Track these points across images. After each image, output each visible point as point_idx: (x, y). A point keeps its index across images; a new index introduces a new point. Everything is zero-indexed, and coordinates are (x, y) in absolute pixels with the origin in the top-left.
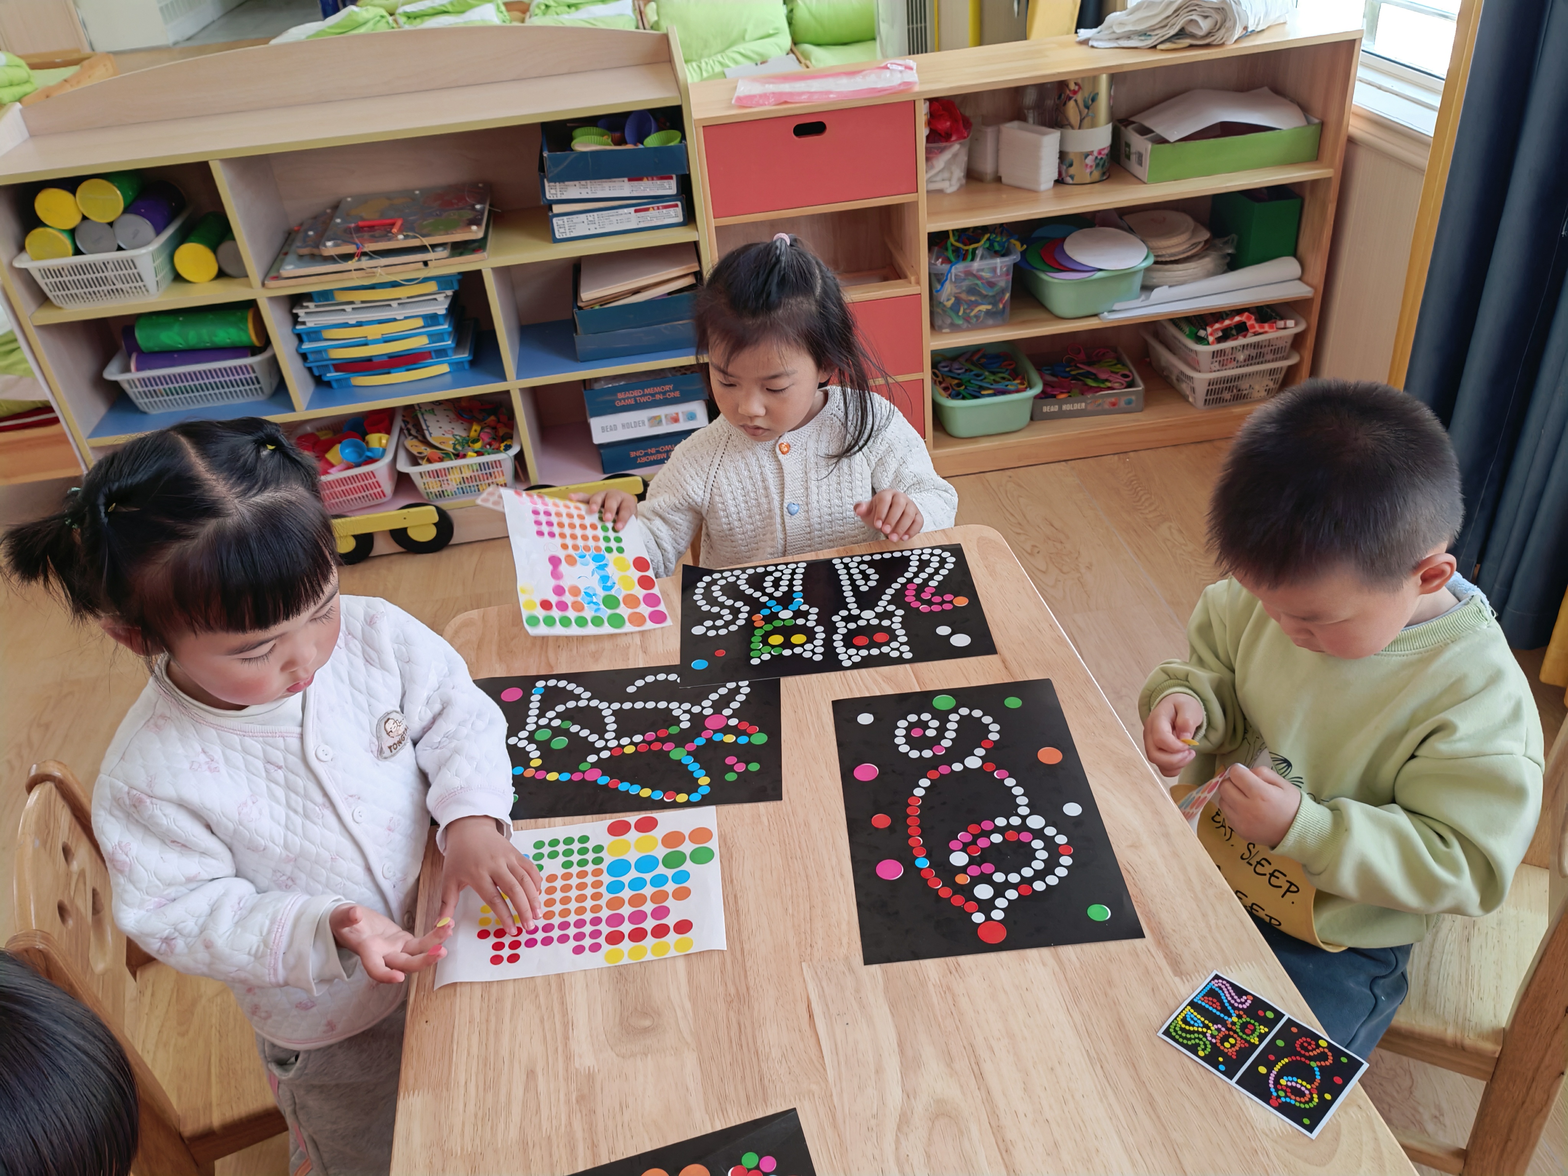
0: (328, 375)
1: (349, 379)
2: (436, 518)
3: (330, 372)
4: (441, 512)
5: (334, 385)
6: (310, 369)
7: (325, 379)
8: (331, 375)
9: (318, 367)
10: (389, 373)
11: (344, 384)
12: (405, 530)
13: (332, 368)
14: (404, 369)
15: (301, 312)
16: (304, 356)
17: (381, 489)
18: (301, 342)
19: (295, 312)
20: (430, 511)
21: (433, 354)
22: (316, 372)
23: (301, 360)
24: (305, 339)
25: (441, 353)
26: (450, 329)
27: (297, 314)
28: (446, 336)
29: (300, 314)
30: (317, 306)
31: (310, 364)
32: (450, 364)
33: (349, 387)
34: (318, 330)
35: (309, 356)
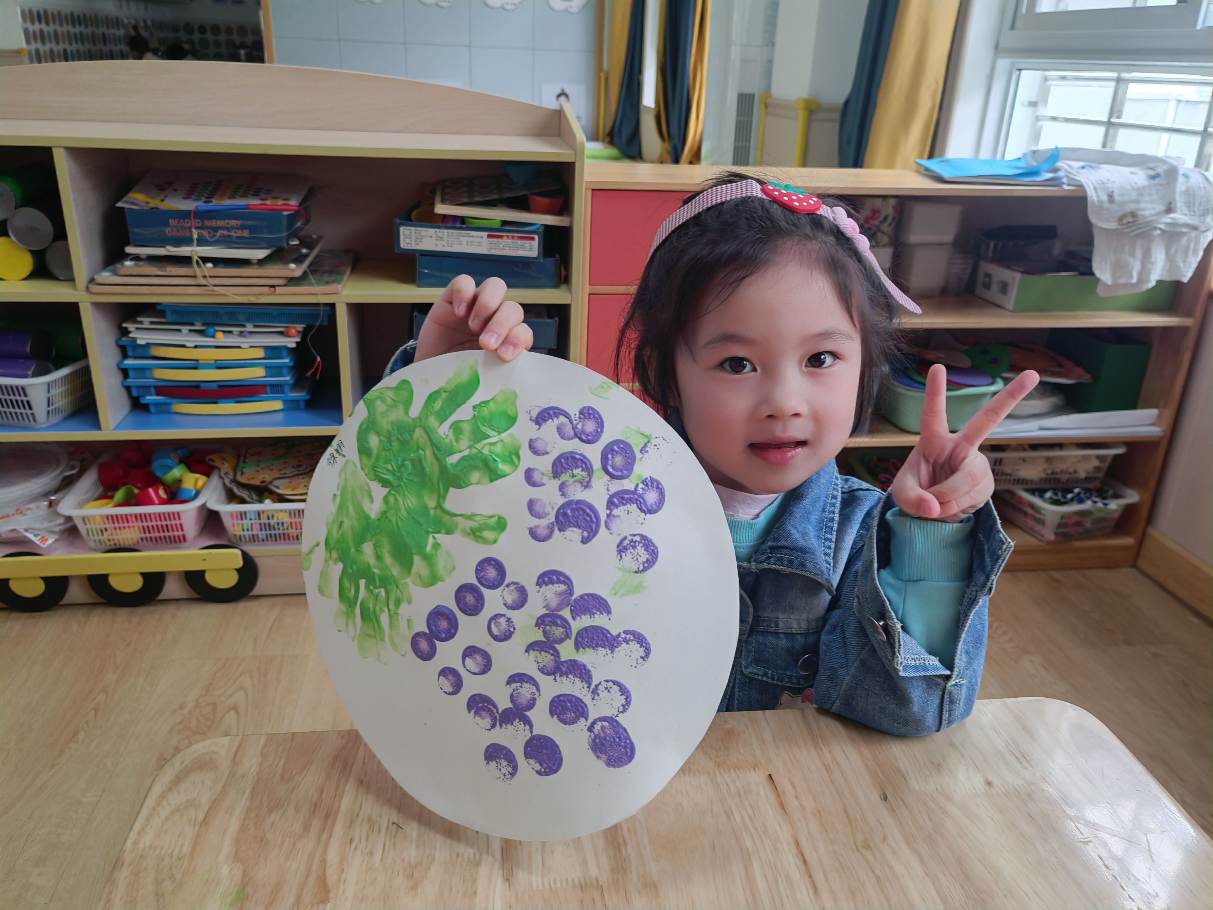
0: (148, 398)
1: (169, 404)
2: (240, 563)
3: (151, 395)
4: (246, 557)
5: (153, 409)
6: (128, 389)
7: (143, 401)
8: (150, 398)
9: (138, 387)
10: (215, 403)
11: (164, 409)
12: (202, 573)
13: (153, 390)
14: (233, 400)
15: (131, 327)
16: (125, 372)
17: (183, 533)
18: (125, 356)
19: (124, 325)
20: (236, 554)
21: (268, 389)
22: (135, 393)
23: (119, 376)
24: (130, 353)
25: (277, 388)
26: (291, 364)
27: (126, 328)
28: (285, 371)
29: (130, 329)
30: (152, 323)
31: (130, 381)
32: (285, 401)
33: (169, 412)
34: (148, 345)
35: (131, 373)
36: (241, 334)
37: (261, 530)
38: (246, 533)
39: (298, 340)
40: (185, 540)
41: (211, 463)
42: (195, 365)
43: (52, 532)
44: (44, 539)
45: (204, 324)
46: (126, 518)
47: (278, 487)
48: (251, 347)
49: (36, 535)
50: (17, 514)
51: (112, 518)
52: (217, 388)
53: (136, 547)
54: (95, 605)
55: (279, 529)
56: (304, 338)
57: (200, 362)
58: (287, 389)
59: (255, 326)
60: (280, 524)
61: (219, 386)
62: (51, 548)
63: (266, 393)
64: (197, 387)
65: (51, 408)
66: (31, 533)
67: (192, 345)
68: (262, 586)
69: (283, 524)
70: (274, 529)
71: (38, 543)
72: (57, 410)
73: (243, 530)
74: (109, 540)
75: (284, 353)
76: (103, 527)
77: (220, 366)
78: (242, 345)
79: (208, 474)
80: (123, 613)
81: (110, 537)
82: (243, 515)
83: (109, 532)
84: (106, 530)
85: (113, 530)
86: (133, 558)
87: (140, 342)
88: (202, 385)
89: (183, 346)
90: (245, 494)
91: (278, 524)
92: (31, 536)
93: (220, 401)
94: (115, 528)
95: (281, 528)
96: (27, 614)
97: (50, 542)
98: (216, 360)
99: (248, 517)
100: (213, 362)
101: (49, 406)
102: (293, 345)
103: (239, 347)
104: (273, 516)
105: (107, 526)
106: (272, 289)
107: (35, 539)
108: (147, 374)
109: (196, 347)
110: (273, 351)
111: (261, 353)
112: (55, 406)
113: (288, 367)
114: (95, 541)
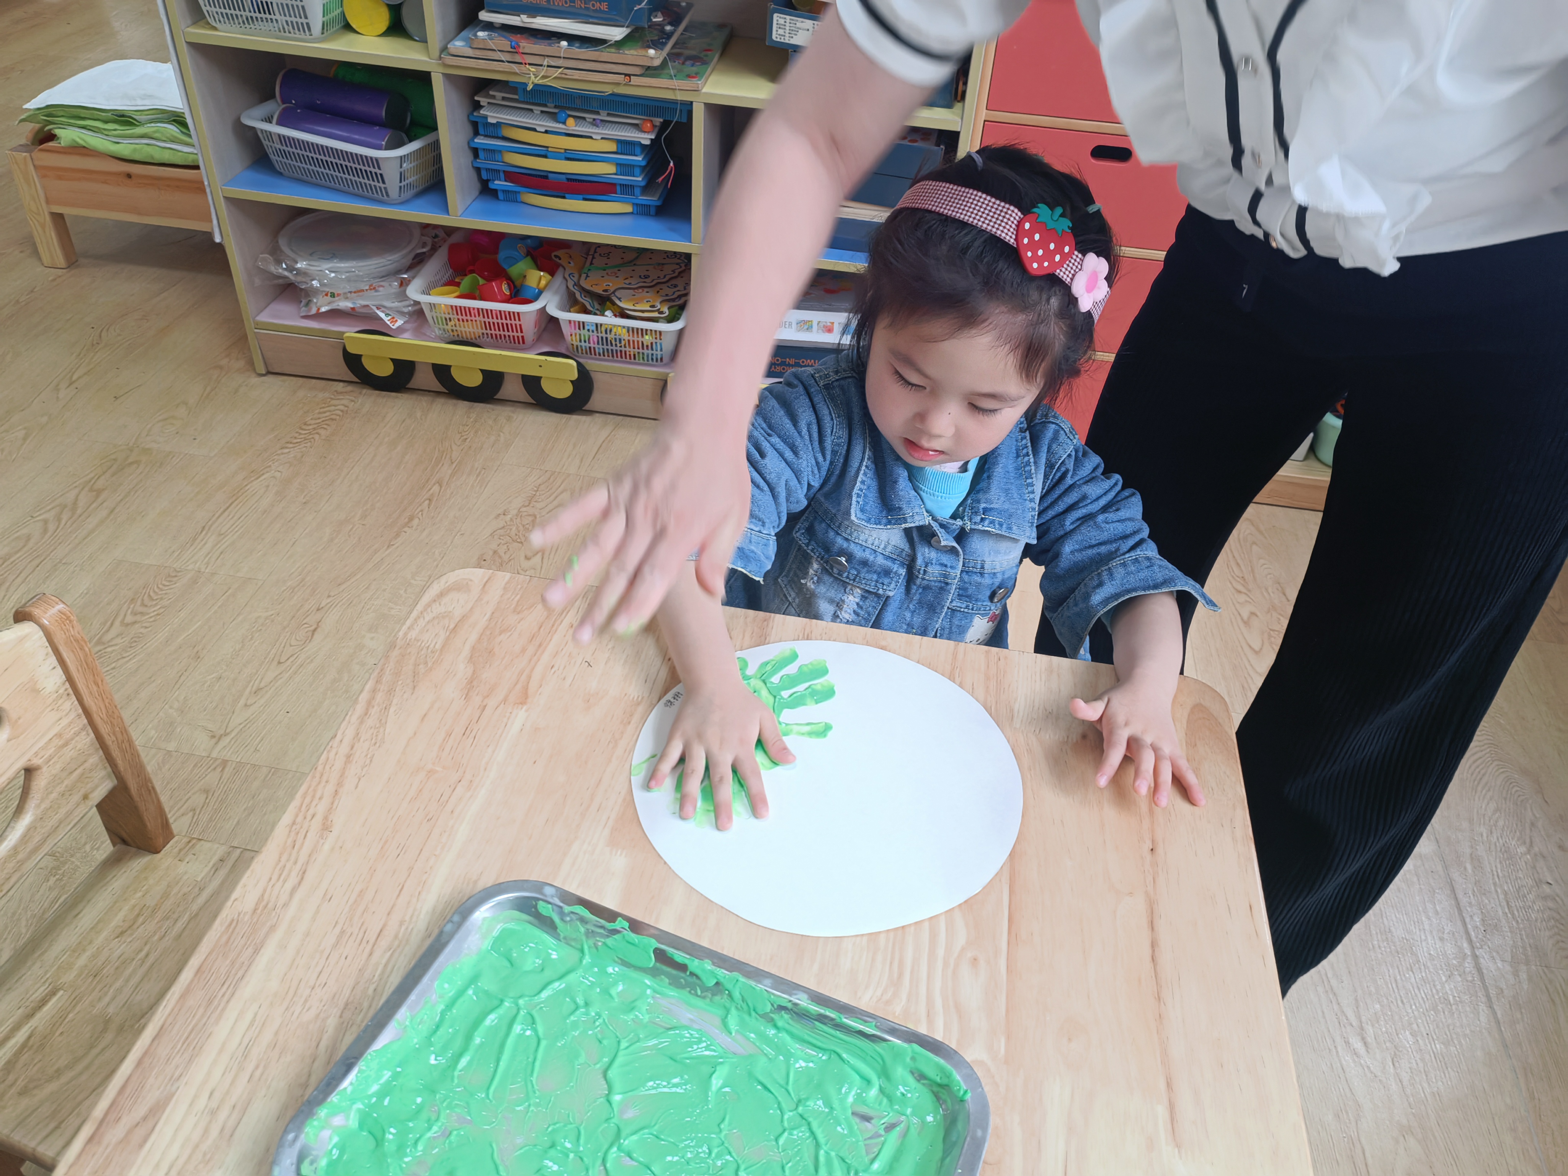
0: (496, 182)
1: (517, 192)
2: (575, 375)
3: (499, 180)
4: (582, 369)
5: (501, 195)
6: (478, 170)
7: (491, 186)
8: (499, 184)
9: (487, 170)
10: (564, 197)
11: (512, 198)
12: (538, 379)
13: (502, 175)
14: (581, 197)
15: (483, 101)
16: (475, 152)
17: (522, 334)
18: (476, 133)
19: (476, 98)
20: (571, 365)
21: (618, 188)
22: (484, 176)
23: (470, 156)
24: (481, 131)
25: (627, 189)
26: (644, 163)
27: (479, 102)
28: (637, 171)
29: (482, 104)
30: (504, 99)
31: (480, 163)
32: (635, 205)
33: (516, 201)
34: (498, 125)
35: (481, 154)
36: (594, 123)
37: (598, 343)
38: (583, 344)
39: (653, 137)
40: (524, 343)
41: (557, 260)
42: (544, 153)
43: (402, 314)
44: (393, 320)
45: (556, 107)
46: (468, 311)
47: (619, 299)
48: (602, 138)
49: (387, 315)
50: (371, 289)
51: (458, 310)
52: (565, 181)
53: (477, 342)
54: (438, 393)
55: (616, 345)
56: (658, 136)
57: (550, 149)
58: (637, 191)
59: (609, 115)
60: (618, 340)
61: (568, 179)
62: (401, 330)
63: (616, 193)
64: (546, 177)
65: (402, 184)
66: (383, 312)
67: (543, 130)
68: (597, 400)
69: (620, 340)
70: (612, 345)
71: (388, 323)
72: (410, 186)
73: (580, 341)
74: (453, 331)
75: (638, 150)
76: (448, 316)
77: (570, 156)
78: (594, 137)
79: (552, 273)
80: (463, 406)
81: (454, 328)
82: (582, 325)
83: (453, 323)
84: (450, 319)
85: (456, 320)
86: (474, 353)
87: (491, 120)
88: (550, 175)
89: (534, 130)
90: (587, 302)
91: (616, 339)
92: (382, 315)
93: (567, 195)
94: (459, 320)
95: (618, 345)
96: (377, 392)
97: (400, 323)
98: (566, 150)
99: (586, 328)
100: (563, 151)
101: (401, 182)
102: (648, 142)
103: (591, 138)
104: (611, 331)
105: (451, 316)
106: (628, 77)
107: (386, 319)
108: (498, 157)
109: (546, 132)
110: (625, 146)
111: (613, 147)
112: (407, 181)
113: (640, 166)
114: (440, 329)
